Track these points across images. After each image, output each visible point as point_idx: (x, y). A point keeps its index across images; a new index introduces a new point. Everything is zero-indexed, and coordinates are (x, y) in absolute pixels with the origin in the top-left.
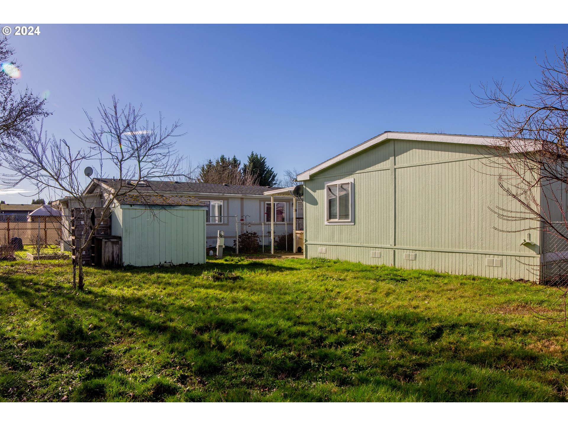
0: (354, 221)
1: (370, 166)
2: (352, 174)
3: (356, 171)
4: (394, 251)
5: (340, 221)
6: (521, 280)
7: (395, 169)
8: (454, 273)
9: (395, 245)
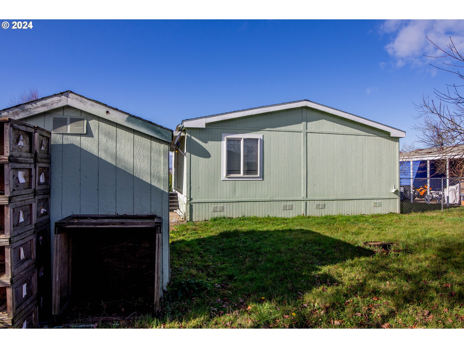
0: (262, 176)
1: (282, 126)
2: (260, 130)
3: (265, 128)
4: (306, 202)
5: (244, 176)
6: (391, 213)
7: (307, 133)
8: (353, 214)
9: (307, 197)
